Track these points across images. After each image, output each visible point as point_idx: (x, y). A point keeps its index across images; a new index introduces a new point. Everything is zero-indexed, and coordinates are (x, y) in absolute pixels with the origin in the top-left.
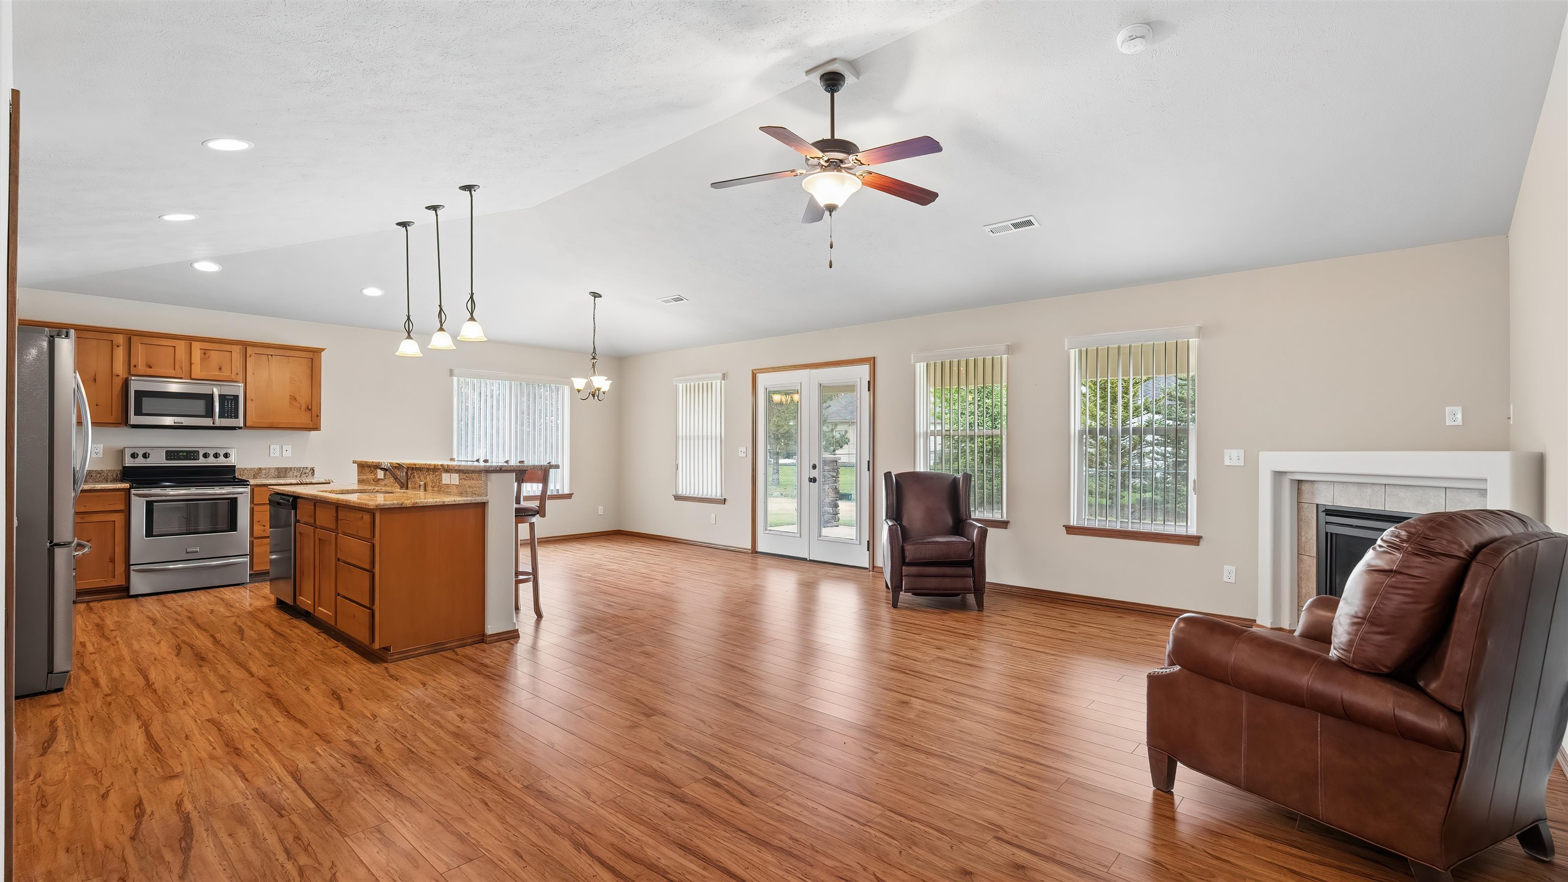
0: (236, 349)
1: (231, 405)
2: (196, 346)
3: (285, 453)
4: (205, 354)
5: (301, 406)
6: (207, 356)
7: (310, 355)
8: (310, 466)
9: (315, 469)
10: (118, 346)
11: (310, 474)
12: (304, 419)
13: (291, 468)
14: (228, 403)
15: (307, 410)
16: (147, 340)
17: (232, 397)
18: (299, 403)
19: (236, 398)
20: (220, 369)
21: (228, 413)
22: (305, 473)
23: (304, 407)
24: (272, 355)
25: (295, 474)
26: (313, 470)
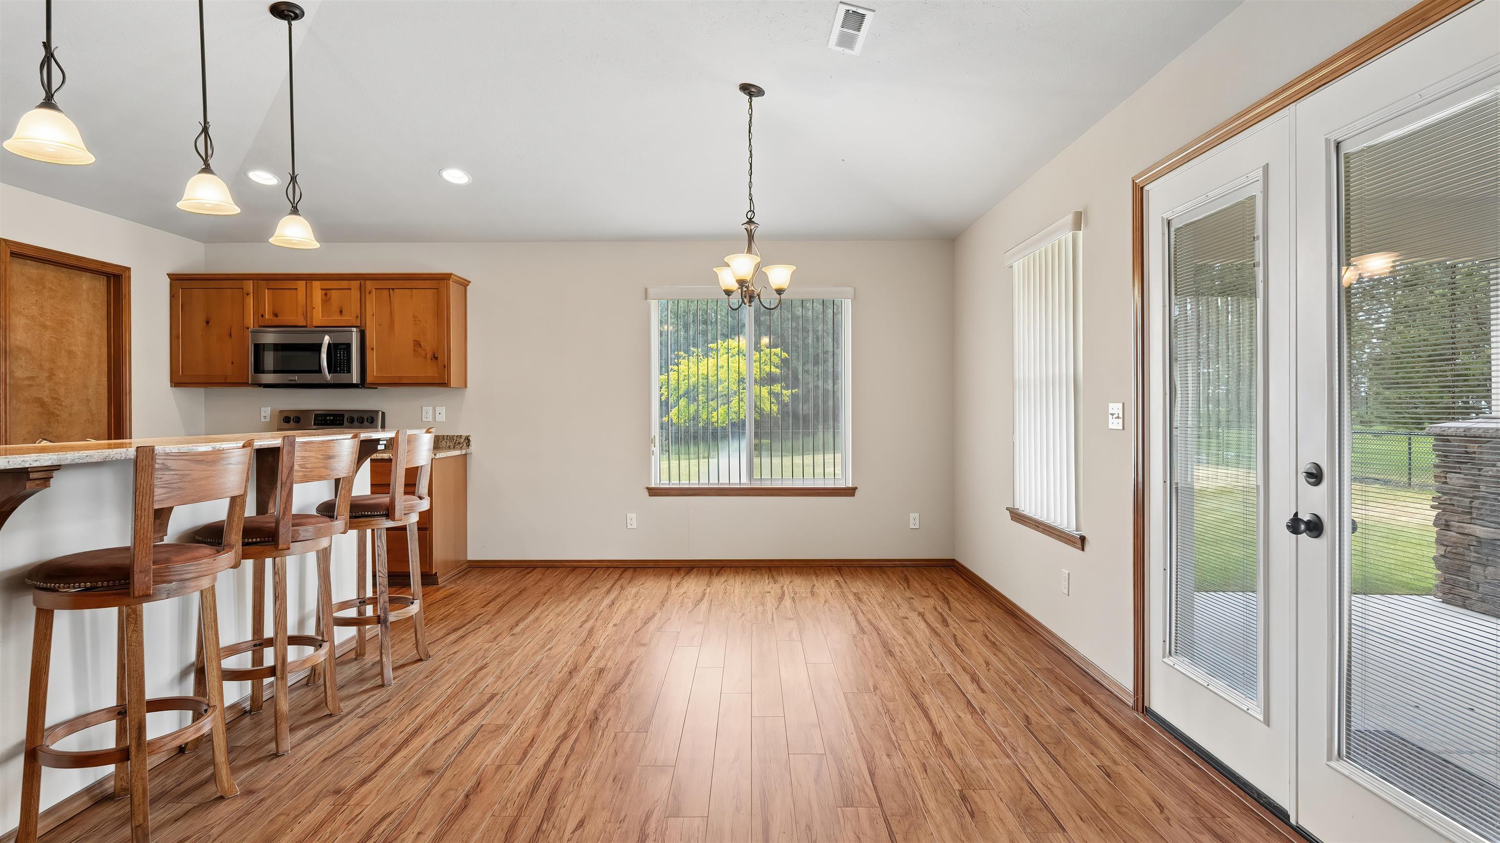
0: (356, 284)
1: (344, 356)
2: (317, 284)
3: (438, 417)
4: (326, 294)
5: (426, 355)
6: (328, 296)
7: (434, 284)
8: (464, 434)
9: (471, 439)
10: (248, 294)
11: (465, 445)
12: (430, 371)
13: (443, 436)
14: (340, 354)
15: (434, 359)
16: (273, 284)
17: (344, 347)
18: (424, 350)
19: (348, 346)
20: (341, 312)
21: (340, 367)
22: (459, 443)
23: (429, 356)
24: (393, 289)
25: (448, 444)
26: (467, 439)
